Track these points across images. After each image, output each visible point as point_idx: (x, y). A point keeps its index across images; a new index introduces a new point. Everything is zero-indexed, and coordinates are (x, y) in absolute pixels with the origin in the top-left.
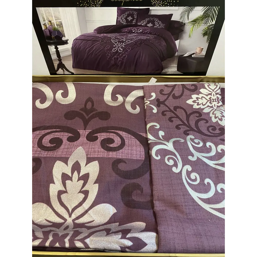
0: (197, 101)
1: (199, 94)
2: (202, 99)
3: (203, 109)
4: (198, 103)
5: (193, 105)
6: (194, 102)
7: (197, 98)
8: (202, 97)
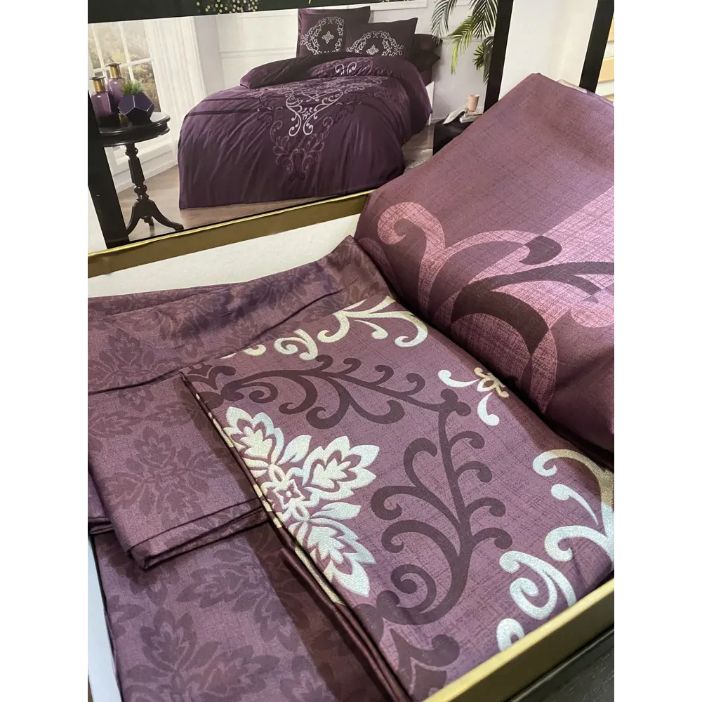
0: (348, 463)
1: (352, 493)
2: (335, 481)
3: (312, 447)
4: (339, 462)
5: (353, 443)
6: (355, 460)
7: (351, 476)
8: (337, 488)
